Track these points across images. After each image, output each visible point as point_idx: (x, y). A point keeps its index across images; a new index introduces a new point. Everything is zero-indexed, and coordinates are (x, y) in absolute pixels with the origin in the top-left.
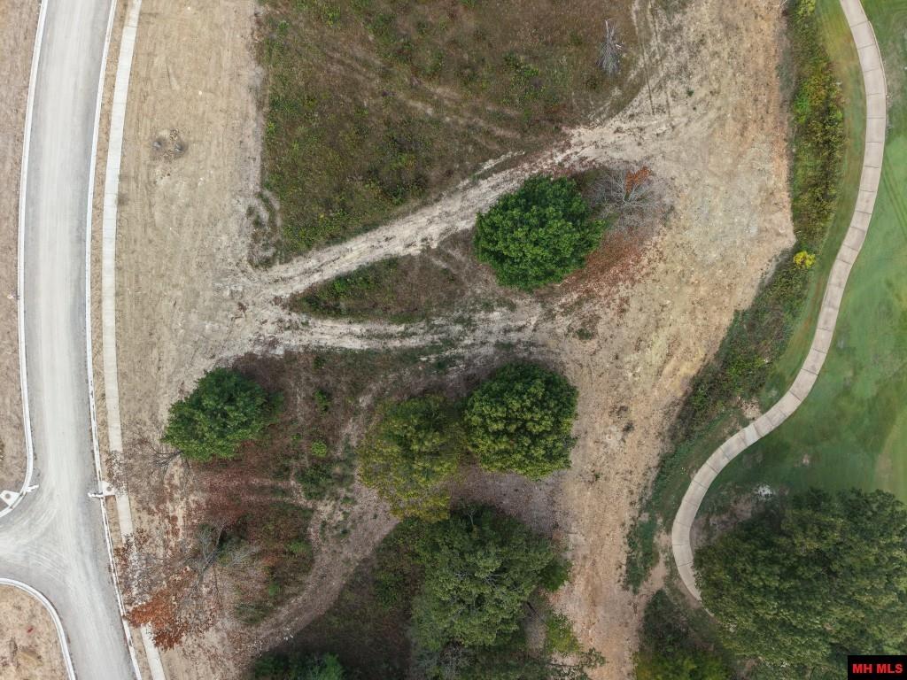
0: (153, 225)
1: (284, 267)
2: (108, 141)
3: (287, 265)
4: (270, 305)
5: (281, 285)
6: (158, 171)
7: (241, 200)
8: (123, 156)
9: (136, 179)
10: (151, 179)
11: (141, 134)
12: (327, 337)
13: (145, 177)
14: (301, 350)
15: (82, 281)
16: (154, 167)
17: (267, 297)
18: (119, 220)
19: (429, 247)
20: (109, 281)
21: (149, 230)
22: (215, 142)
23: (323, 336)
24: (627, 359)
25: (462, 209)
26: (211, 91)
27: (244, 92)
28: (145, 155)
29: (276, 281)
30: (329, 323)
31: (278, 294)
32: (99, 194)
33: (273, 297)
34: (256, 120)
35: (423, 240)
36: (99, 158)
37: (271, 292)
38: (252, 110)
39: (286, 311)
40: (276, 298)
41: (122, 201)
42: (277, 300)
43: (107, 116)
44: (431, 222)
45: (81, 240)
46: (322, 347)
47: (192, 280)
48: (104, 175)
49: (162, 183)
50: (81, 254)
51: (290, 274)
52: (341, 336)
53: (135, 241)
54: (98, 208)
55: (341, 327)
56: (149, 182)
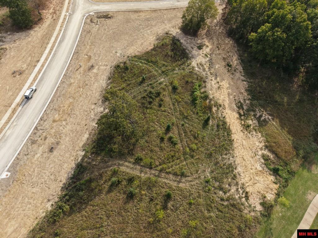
0: (32, 57)
2: (36, 74)
6: (24, 68)
8: (33, 71)
13: (29, 67)
15: (58, 46)
20: (50, 46)
21: (33, 56)
36: (41, 70)
41: (38, 61)
45: (55, 54)
47: (26, 46)
49: (25, 65)
50: (56, 51)
54: (46, 59)
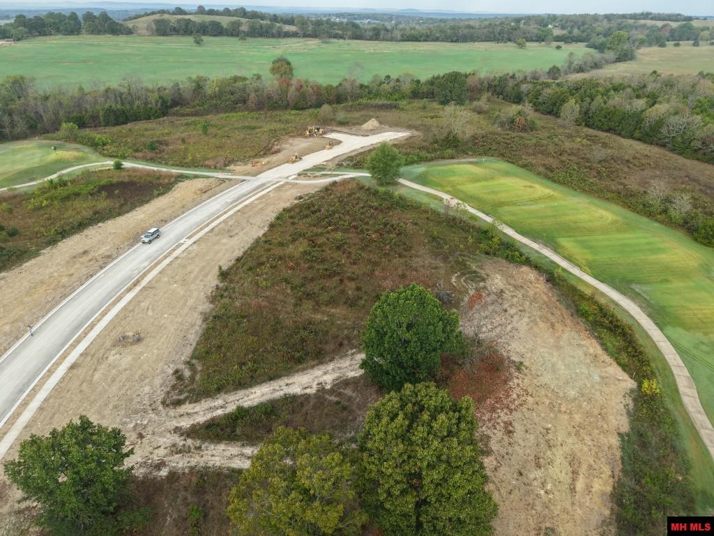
0: (90, 381)
1: (192, 405)
3: (195, 404)
4: (169, 434)
5: (185, 418)
6: (113, 352)
7: (171, 366)
8: (92, 343)
9: (93, 356)
10: (105, 356)
11: (112, 334)
12: (217, 458)
14: (187, 471)
16: (112, 350)
17: (168, 427)
18: (63, 378)
19: (323, 389)
22: (165, 336)
23: (213, 458)
24: (532, 476)
25: (351, 365)
26: (174, 315)
27: (196, 315)
28: (108, 343)
29: (181, 416)
30: (222, 447)
31: (179, 425)
32: (58, 364)
33: (174, 427)
34: (200, 326)
35: (318, 384)
37: (175, 424)
38: (199, 322)
39: (182, 438)
40: (177, 428)
41: (72, 367)
42: (177, 430)
43: (92, 326)
44: (325, 373)
46: (209, 467)
48: (69, 354)
49: (111, 358)
51: (195, 410)
52: (232, 457)
53: (68, 391)
55: (234, 449)
56: (102, 358)
